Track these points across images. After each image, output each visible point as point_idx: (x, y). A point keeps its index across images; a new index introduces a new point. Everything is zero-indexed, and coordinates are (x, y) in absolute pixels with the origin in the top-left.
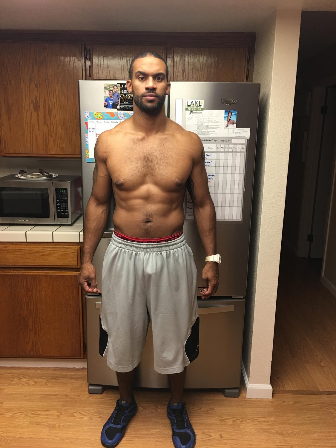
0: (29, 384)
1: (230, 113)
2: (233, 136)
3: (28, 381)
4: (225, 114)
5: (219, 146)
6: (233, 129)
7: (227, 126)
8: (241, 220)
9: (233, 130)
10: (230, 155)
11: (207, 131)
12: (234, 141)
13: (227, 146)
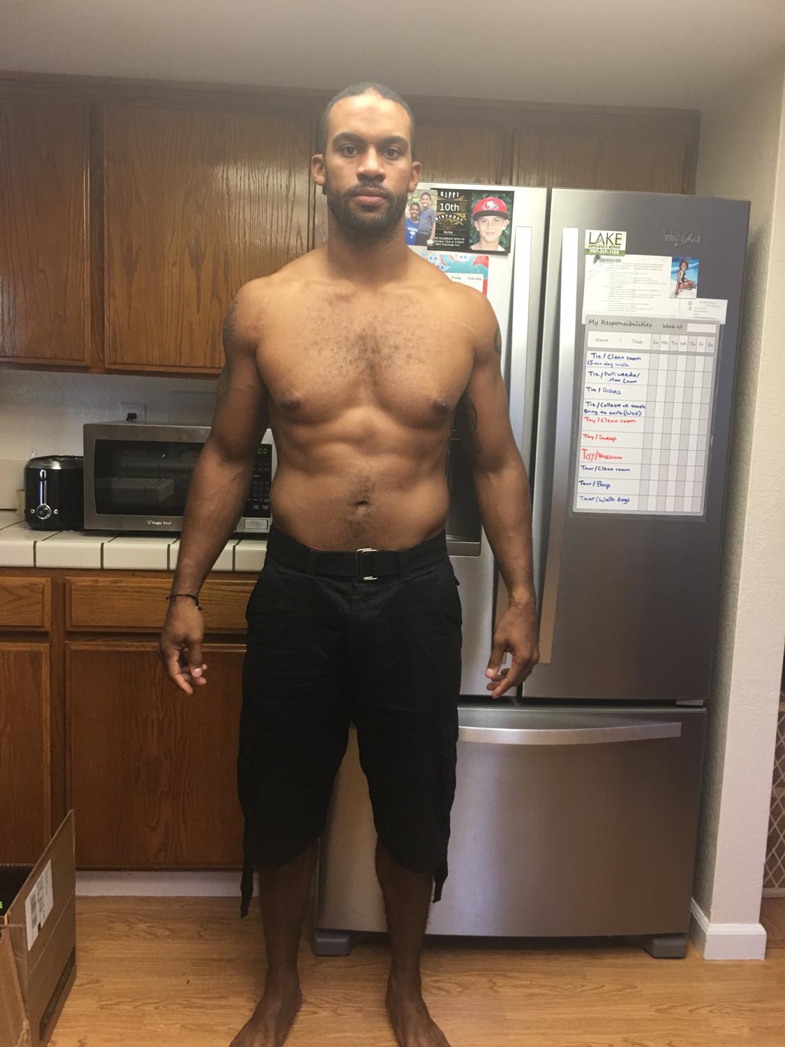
0: (156, 936)
1: (684, 264)
2: (689, 315)
3: (151, 929)
4: (673, 266)
5: (656, 337)
6: (690, 300)
7: (677, 293)
8: (702, 514)
9: (690, 303)
10: (682, 359)
11: (630, 302)
12: (691, 328)
13: (675, 338)
